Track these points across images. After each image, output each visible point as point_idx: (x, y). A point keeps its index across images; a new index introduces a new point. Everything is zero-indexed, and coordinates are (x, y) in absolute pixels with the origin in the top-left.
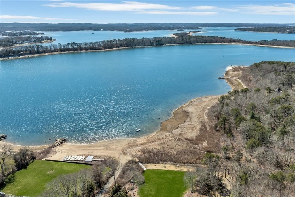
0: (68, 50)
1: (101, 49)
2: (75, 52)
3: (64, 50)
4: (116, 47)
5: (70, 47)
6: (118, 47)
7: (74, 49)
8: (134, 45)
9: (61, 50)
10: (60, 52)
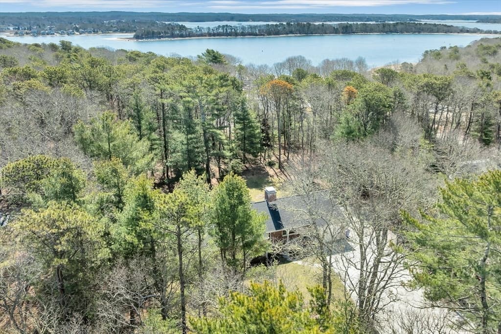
0: (219, 34)
1: (264, 35)
2: (229, 37)
3: (214, 35)
4: (285, 34)
5: (221, 30)
6: (287, 34)
7: (227, 34)
8: (310, 32)
9: (210, 35)
10: (209, 36)
